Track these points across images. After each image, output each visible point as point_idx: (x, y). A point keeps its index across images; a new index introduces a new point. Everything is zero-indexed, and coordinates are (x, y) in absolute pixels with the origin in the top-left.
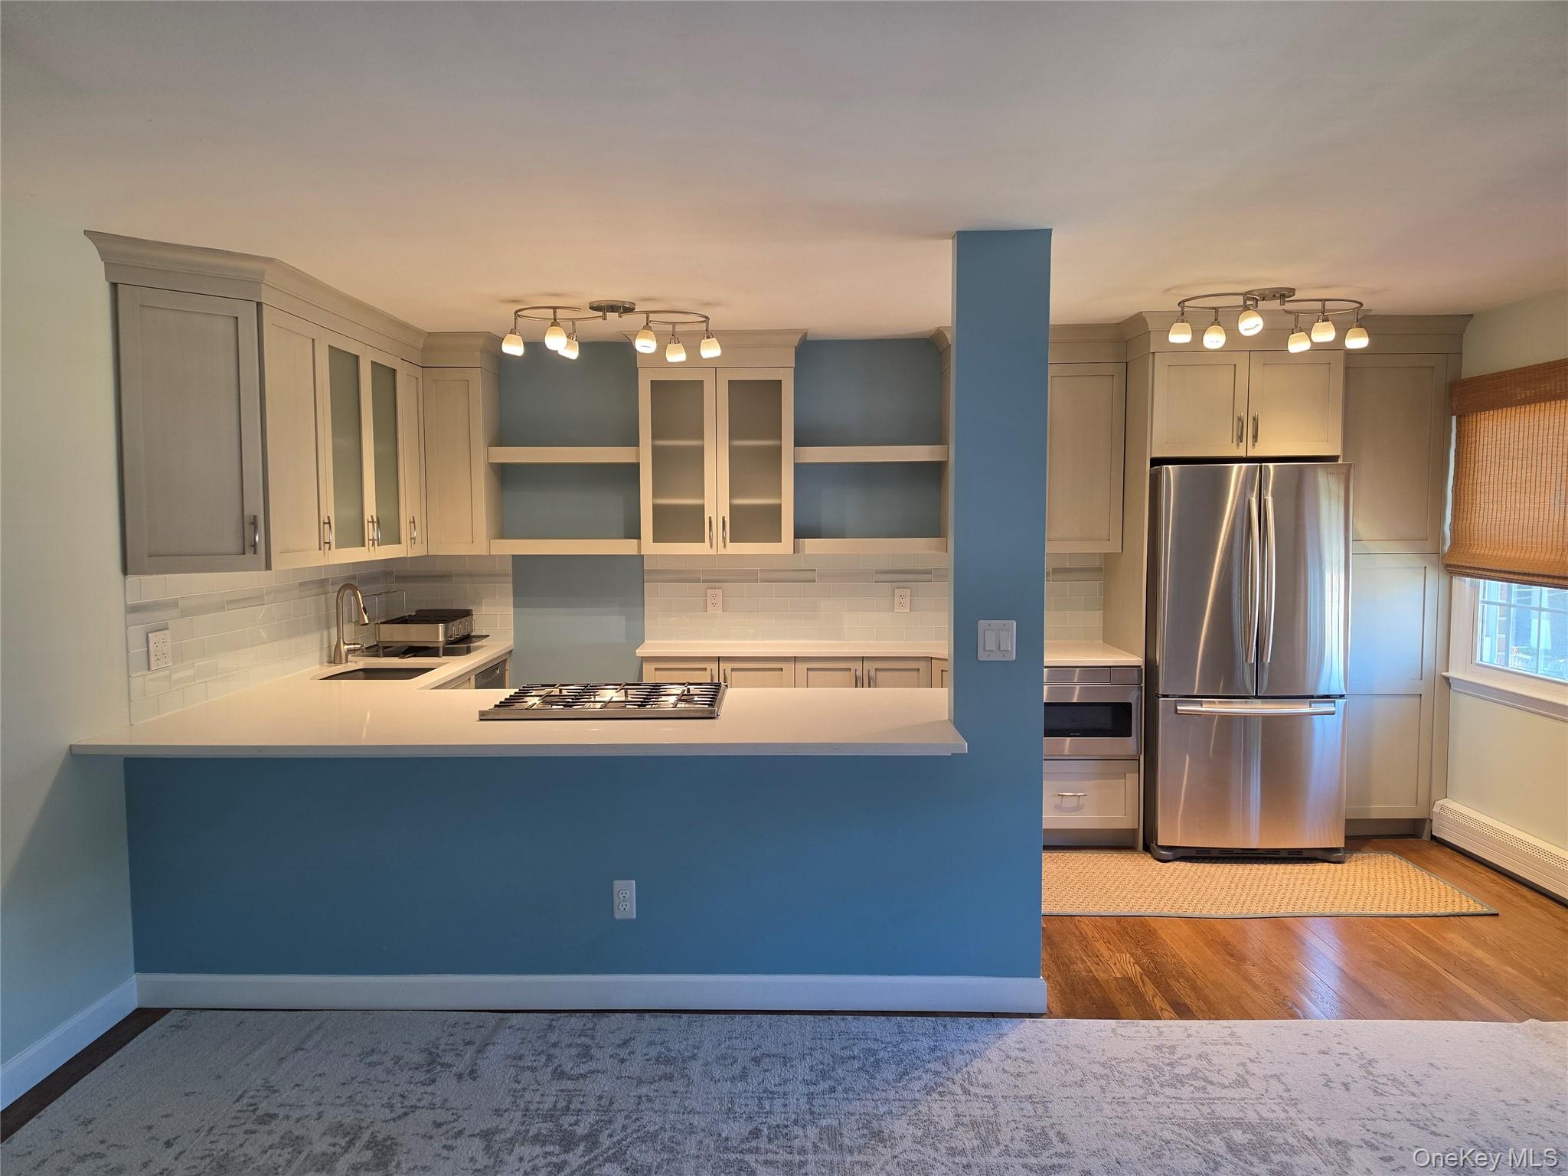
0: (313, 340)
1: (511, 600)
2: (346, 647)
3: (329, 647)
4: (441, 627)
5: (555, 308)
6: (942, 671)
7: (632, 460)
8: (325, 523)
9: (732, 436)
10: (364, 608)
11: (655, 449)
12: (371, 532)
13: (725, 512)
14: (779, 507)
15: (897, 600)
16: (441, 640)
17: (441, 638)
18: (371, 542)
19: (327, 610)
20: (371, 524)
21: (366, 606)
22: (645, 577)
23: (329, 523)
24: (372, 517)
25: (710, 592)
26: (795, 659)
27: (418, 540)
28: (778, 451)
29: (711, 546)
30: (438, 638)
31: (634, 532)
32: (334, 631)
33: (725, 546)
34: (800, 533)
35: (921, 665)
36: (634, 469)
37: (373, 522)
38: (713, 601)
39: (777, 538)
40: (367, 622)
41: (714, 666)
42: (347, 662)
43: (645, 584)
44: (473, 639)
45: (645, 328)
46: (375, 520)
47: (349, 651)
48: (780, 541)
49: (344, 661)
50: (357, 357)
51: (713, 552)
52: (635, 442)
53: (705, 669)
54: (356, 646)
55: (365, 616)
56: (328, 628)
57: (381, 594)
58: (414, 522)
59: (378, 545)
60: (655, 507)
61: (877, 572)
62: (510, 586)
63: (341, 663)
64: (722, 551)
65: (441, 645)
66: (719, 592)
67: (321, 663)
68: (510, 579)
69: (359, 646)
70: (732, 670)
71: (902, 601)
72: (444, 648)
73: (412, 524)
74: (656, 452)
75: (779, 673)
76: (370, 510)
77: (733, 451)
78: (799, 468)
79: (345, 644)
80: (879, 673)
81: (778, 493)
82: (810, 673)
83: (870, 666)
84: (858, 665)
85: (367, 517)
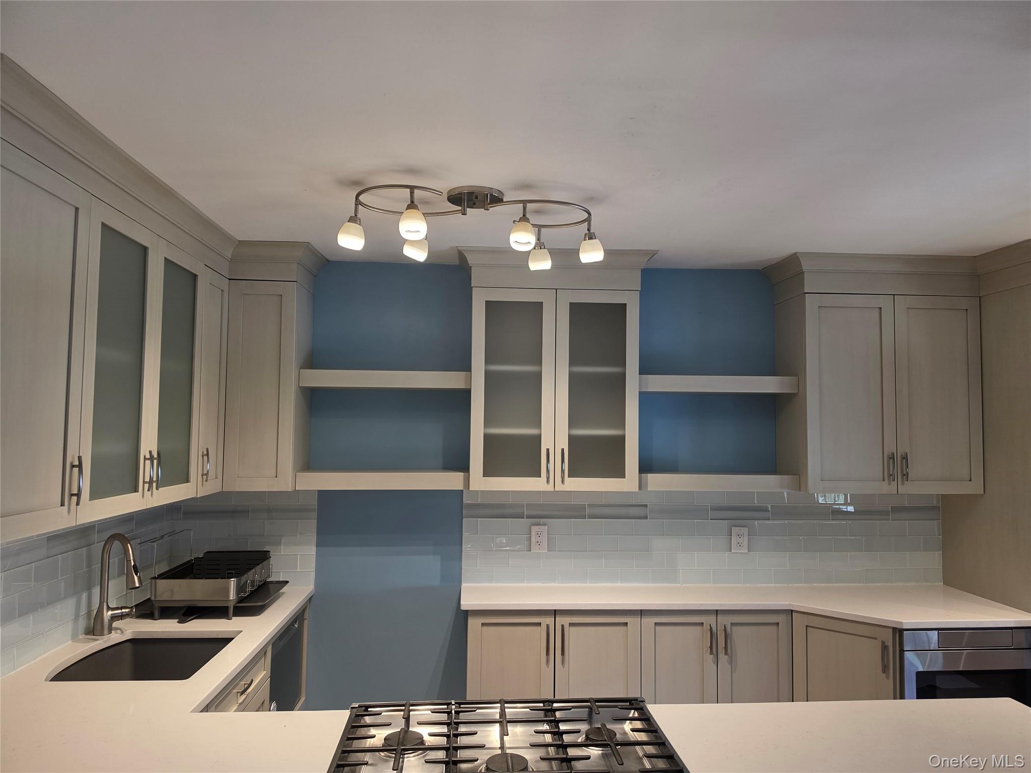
0: (77, 209)
1: (314, 538)
2: (110, 613)
3: (89, 613)
4: (233, 582)
5: (412, 188)
6: (807, 626)
7: (461, 385)
8: (73, 466)
9: (572, 362)
10: (135, 566)
11: (488, 375)
12: (147, 471)
13: (563, 443)
14: (622, 439)
15: (734, 539)
16: (231, 598)
17: (232, 596)
18: (147, 486)
19: (89, 565)
20: (148, 462)
21: (138, 565)
22: (463, 512)
23: (80, 466)
24: (150, 452)
25: (534, 529)
26: (642, 613)
27: (212, 474)
28: (622, 378)
29: (548, 482)
30: (228, 597)
31: (463, 466)
32: (96, 591)
33: (563, 482)
34: (645, 467)
35: (780, 619)
36: (465, 395)
37: (152, 458)
38: (539, 539)
39: (620, 473)
40: (137, 585)
41: (549, 620)
42: (110, 632)
43: (464, 519)
44: (270, 585)
45: (520, 220)
46: (156, 456)
47: (114, 618)
48: (624, 477)
49: (106, 631)
50: (145, 249)
51: (550, 488)
52: (465, 366)
53: (539, 624)
54: (123, 610)
55: (136, 578)
56: (89, 588)
57: (162, 537)
58: (208, 454)
59: (157, 489)
60: (487, 437)
61: (713, 509)
62: (314, 523)
63: (102, 634)
64: (559, 487)
65: (231, 606)
66: (544, 529)
67: (74, 637)
68: (315, 515)
69: (127, 610)
70: (571, 625)
71: (740, 540)
72: (234, 607)
73: (205, 458)
74: (489, 377)
75: (623, 628)
76: (149, 442)
77: (573, 377)
78: (645, 398)
79: (109, 608)
80: (734, 628)
81: (621, 422)
82: (657, 628)
83: (723, 620)
84: (710, 620)
85: (144, 452)
